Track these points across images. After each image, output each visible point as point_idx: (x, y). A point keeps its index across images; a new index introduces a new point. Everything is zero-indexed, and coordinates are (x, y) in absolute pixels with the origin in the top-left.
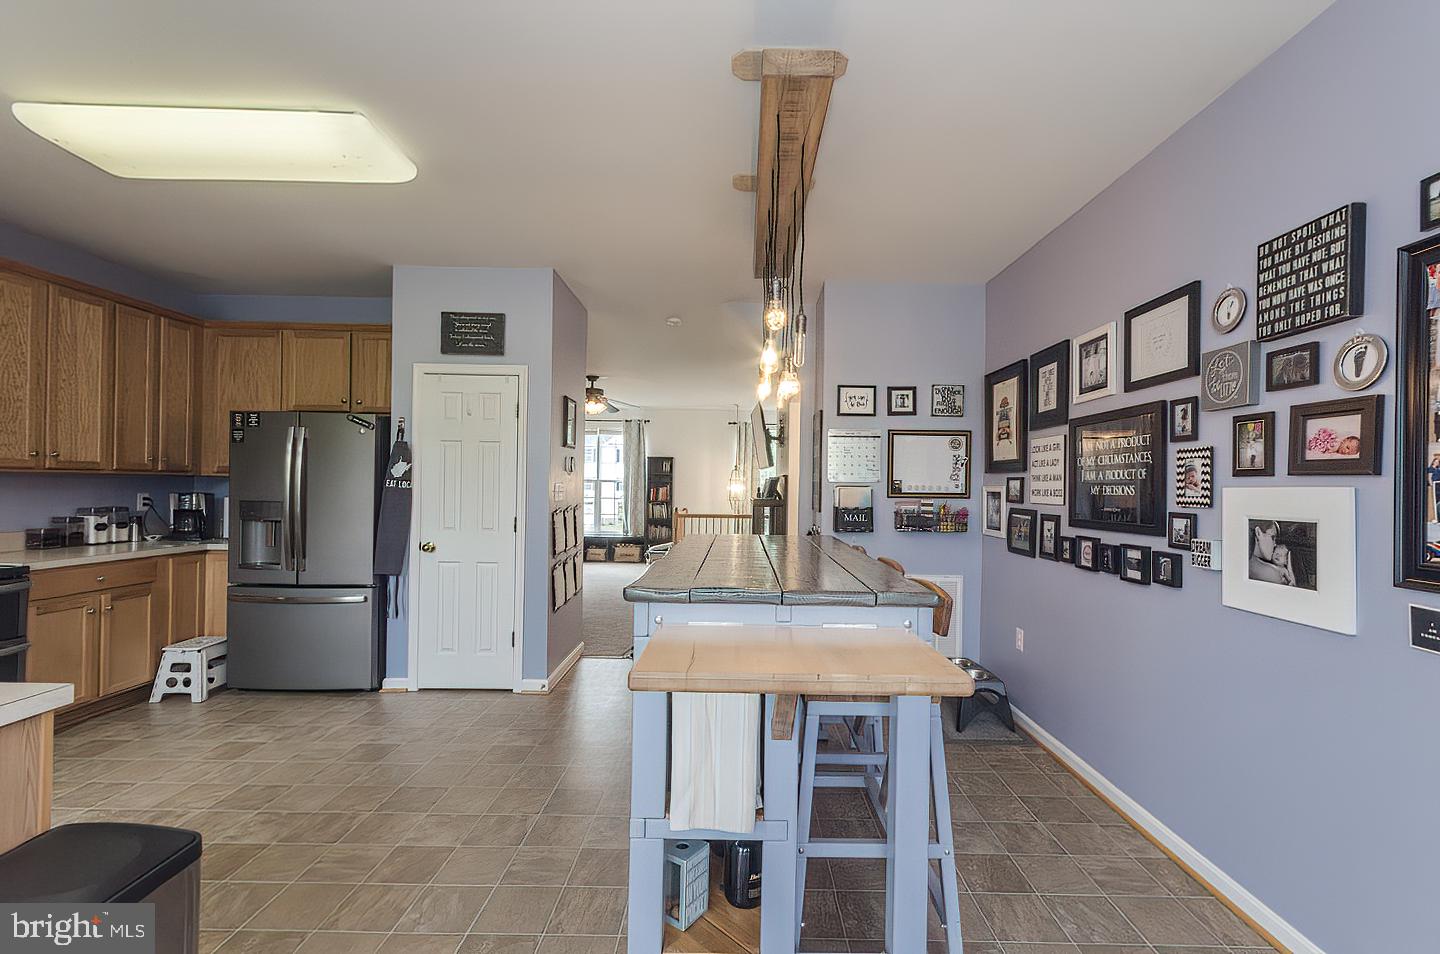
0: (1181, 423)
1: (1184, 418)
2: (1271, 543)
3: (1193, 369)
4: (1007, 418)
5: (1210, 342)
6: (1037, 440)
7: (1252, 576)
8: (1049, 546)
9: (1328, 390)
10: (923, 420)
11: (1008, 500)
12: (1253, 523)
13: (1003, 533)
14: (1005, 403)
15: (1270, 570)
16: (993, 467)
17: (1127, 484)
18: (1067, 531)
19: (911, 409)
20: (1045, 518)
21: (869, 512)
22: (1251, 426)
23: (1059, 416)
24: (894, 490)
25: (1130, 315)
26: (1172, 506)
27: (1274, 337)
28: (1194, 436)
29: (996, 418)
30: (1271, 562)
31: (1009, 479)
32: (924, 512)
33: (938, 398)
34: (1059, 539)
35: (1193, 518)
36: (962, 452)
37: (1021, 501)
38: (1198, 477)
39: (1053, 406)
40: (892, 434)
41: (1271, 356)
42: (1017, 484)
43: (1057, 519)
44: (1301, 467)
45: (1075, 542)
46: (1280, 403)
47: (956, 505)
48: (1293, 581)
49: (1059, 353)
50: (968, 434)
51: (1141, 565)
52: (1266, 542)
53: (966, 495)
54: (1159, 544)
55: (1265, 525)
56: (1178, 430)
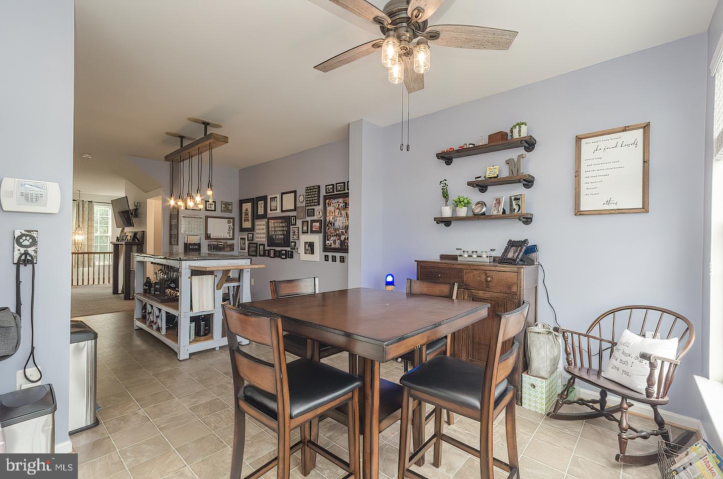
0: (293, 222)
1: (293, 220)
2: (308, 246)
3: (295, 210)
4: (248, 215)
5: (298, 205)
6: (257, 222)
7: (305, 254)
8: (262, 253)
9: (315, 218)
10: (218, 213)
11: (248, 240)
12: (305, 243)
13: (246, 250)
14: (247, 210)
15: (308, 252)
16: (242, 230)
17: (282, 235)
18: (267, 248)
19: (214, 209)
20: (260, 245)
21: (199, 245)
22: (304, 223)
23: (264, 216)
24: (208, 237)
25: (283, 194)
26: (291, 240)
27: (308, 206)
28: (295, 225)
29: (243, 215)
30: (308, 250)
31: (248, 234)
32: (219, 244)
33: (223, 206)
34: (264, 250)
35: (295, 242)
36: (231, 225)
37: (253, 240)
38: (296, 233)
39: (263, 213)
40: (207, 217)
41: (308, 209)
42: (251, 235)
43: (264, 245)
44: (312, 232)
45: (269, 251)
46: (309, 219)
47: (230, 242)
48: (311, 253)
49: (264, 198)
50: (233, 219)
51: (285, 254)
53: (233, 239)
54: (288, 249)
55: (307, 243)
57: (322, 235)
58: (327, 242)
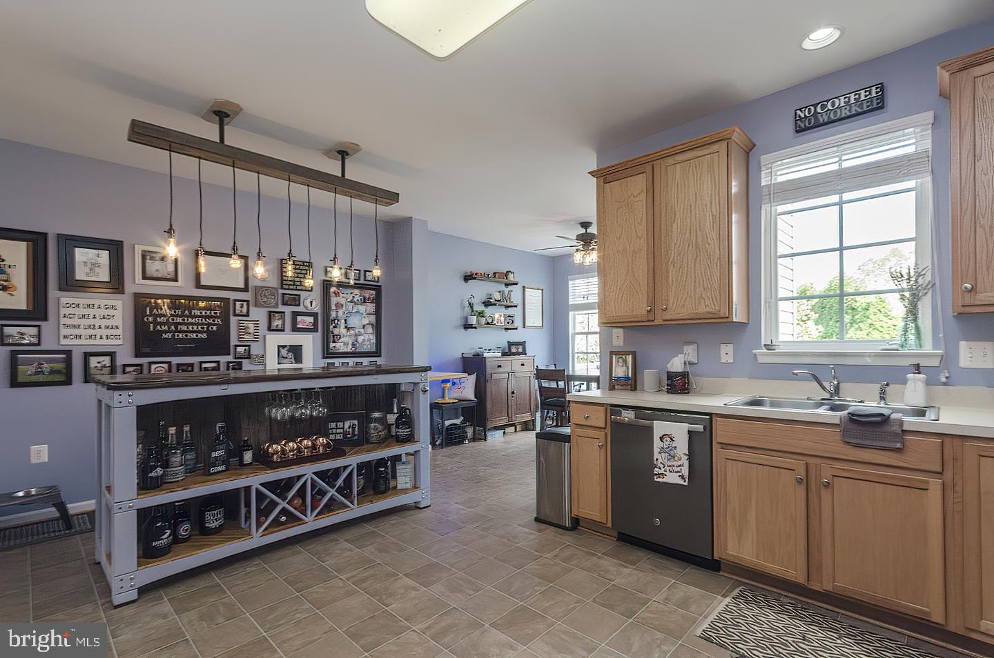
0: (240, 310)
1: (241, 307)
2: (287, 352)
3: (246, 289)
7: (277, 364)
11: (5, 344)
12: (278, 346)
15: (285, 360)
17: (200, 333)
22: (277, 315)
26: (234, 341)
27: (285, 289)
28: (247, 315)
30: (287, 358)
35: (249, 346)
37: (37, 344)
38: (252, 330)
39: (105, 279)
42: (29, 330)
43: (112, 355)
44: (295, 329)
46: (288, 310)
48: (294, 362)
49: (109, 245)
52: (284, 352)
54: (230, 358)
55: (284, 347)
56: (237, 312)
57: (319, 335)
58: (332, 345)
